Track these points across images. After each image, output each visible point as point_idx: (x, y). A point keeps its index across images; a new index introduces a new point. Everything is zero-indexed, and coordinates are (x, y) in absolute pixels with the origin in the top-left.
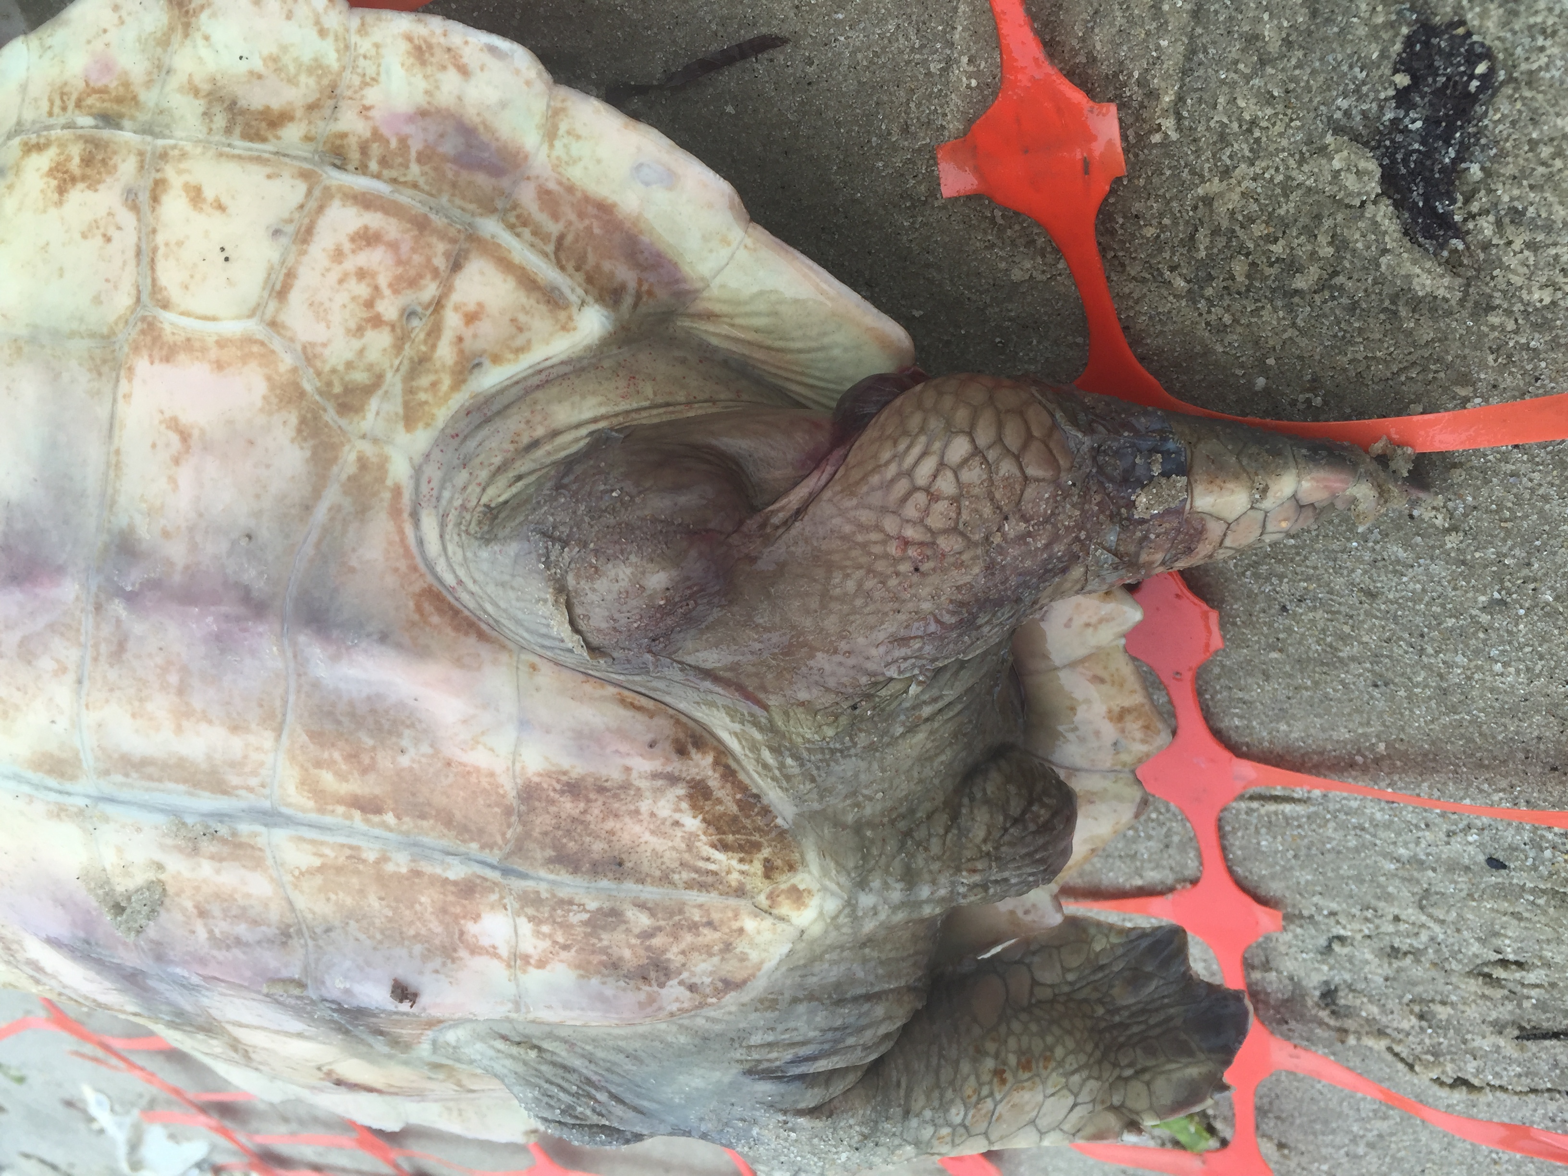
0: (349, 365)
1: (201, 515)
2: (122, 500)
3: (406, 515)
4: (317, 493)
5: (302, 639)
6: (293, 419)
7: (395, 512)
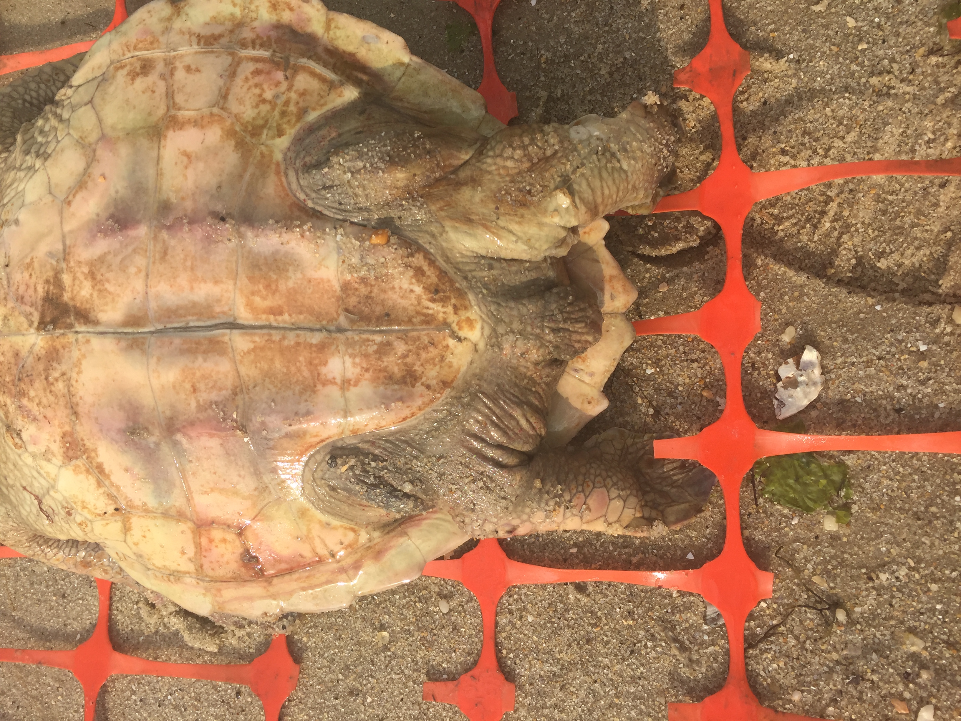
0: (254, 119)
1: (197, 188)
2: (164, 188)
3: (282, 174)
4: (245, 170)
5: (243, 229)
6: (233, 143)
7: (278, 173)
